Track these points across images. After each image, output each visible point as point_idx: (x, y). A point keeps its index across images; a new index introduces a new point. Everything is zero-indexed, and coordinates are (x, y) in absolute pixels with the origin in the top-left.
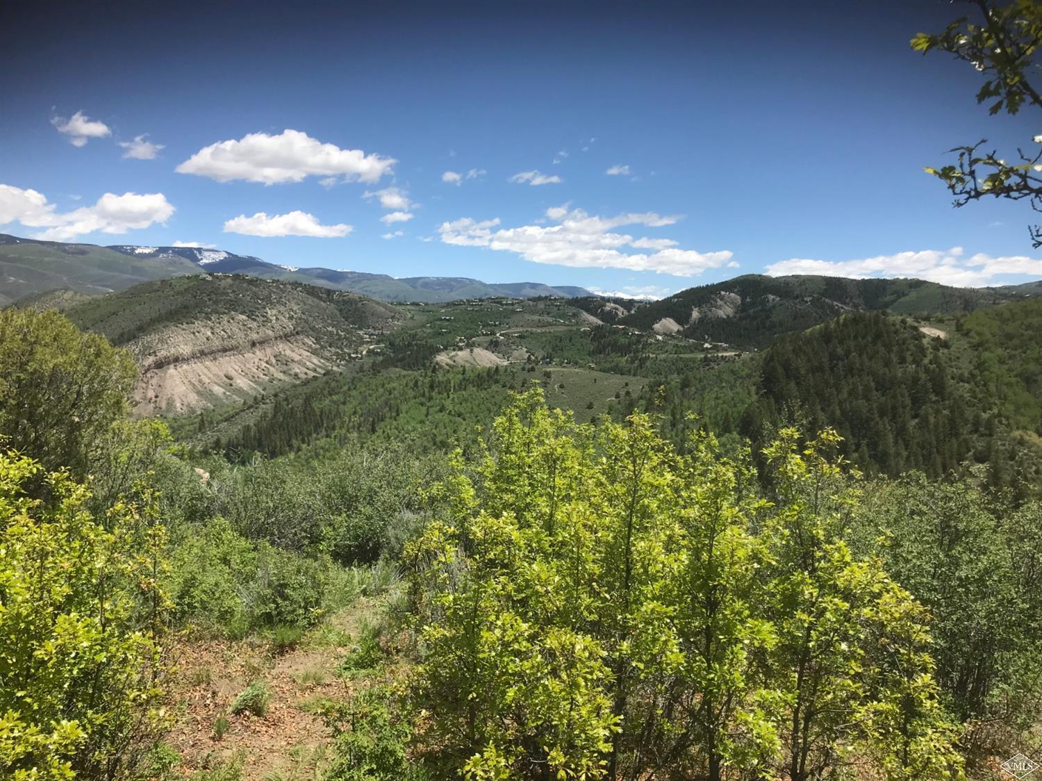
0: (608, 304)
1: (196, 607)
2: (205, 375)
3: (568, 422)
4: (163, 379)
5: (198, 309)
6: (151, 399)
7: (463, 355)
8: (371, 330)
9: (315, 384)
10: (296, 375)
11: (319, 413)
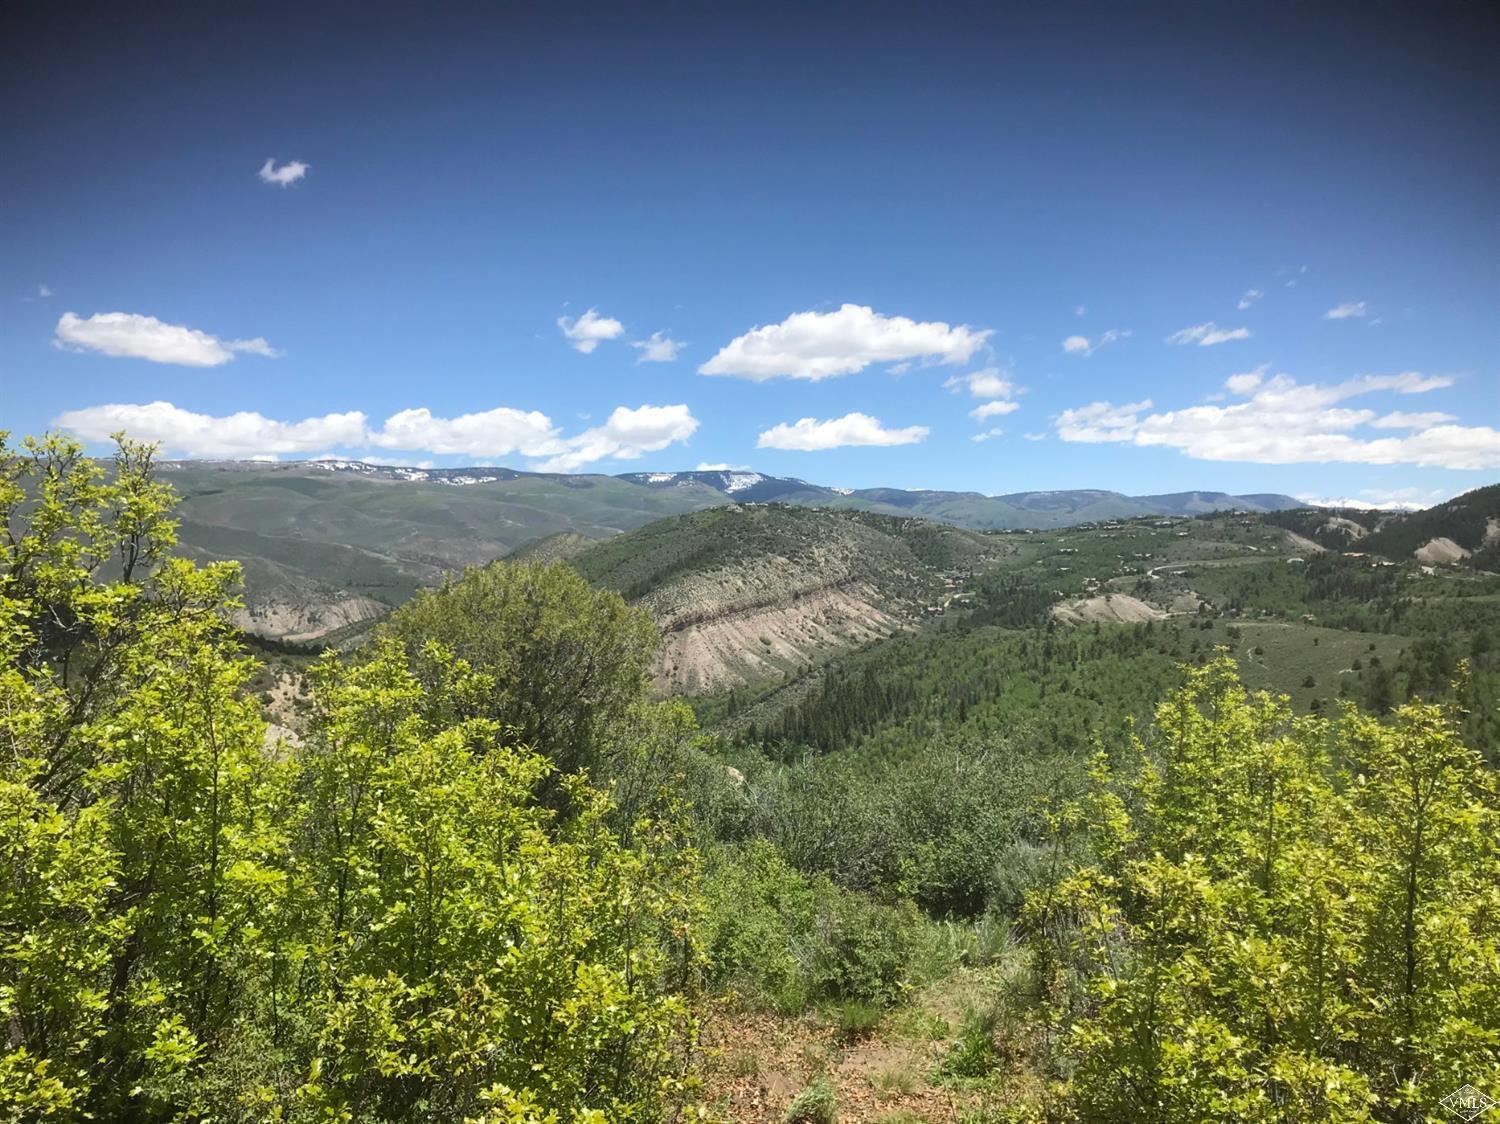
0: (1333, 519)
1: (736, 965)
2: (736, 638)
3: (1281, 712)
4: (683, 644)
5: (727, 551)
6: (668, 672)
7: (1094, 606)
8: (955, 572)
9: (879, 650)
10: (853, 637)
11: (885, 692)
